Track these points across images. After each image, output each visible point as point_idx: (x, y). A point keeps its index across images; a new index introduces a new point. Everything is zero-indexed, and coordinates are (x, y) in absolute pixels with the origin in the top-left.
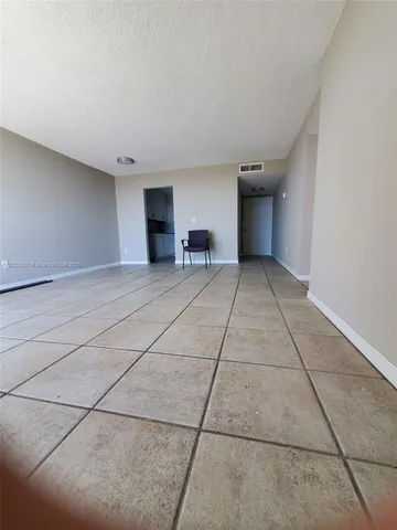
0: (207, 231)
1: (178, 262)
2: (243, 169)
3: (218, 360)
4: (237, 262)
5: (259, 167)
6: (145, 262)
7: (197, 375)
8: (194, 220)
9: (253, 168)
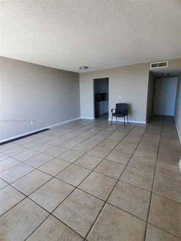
0: (127, 104)
1: (110, 119)
2: (153, 66)
3: (106, 202)
4: (145, 123)
5: (164, 64)
6: (92, 118)
7: (93, 209)
8: (120, 97)
9: (160, 65)
